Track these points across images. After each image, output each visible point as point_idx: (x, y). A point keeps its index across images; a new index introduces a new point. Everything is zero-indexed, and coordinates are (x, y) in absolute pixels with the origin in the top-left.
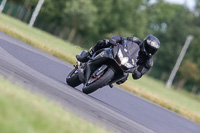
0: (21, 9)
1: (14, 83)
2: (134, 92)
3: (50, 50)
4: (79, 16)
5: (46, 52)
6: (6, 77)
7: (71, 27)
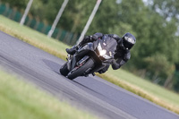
0: (68, 35)
1: (61, 100)
6: (54, 95)
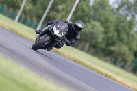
2: (129, 87)
3: (71, 57)
4: (92, 34)
5: (69, 59)
7: (86, 42)
